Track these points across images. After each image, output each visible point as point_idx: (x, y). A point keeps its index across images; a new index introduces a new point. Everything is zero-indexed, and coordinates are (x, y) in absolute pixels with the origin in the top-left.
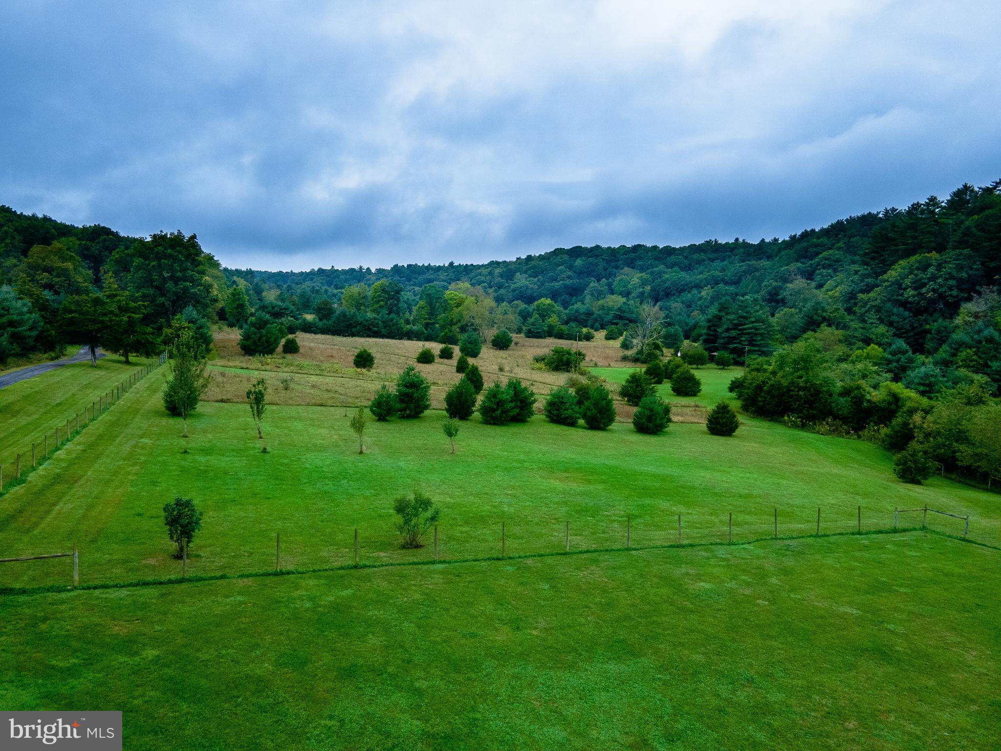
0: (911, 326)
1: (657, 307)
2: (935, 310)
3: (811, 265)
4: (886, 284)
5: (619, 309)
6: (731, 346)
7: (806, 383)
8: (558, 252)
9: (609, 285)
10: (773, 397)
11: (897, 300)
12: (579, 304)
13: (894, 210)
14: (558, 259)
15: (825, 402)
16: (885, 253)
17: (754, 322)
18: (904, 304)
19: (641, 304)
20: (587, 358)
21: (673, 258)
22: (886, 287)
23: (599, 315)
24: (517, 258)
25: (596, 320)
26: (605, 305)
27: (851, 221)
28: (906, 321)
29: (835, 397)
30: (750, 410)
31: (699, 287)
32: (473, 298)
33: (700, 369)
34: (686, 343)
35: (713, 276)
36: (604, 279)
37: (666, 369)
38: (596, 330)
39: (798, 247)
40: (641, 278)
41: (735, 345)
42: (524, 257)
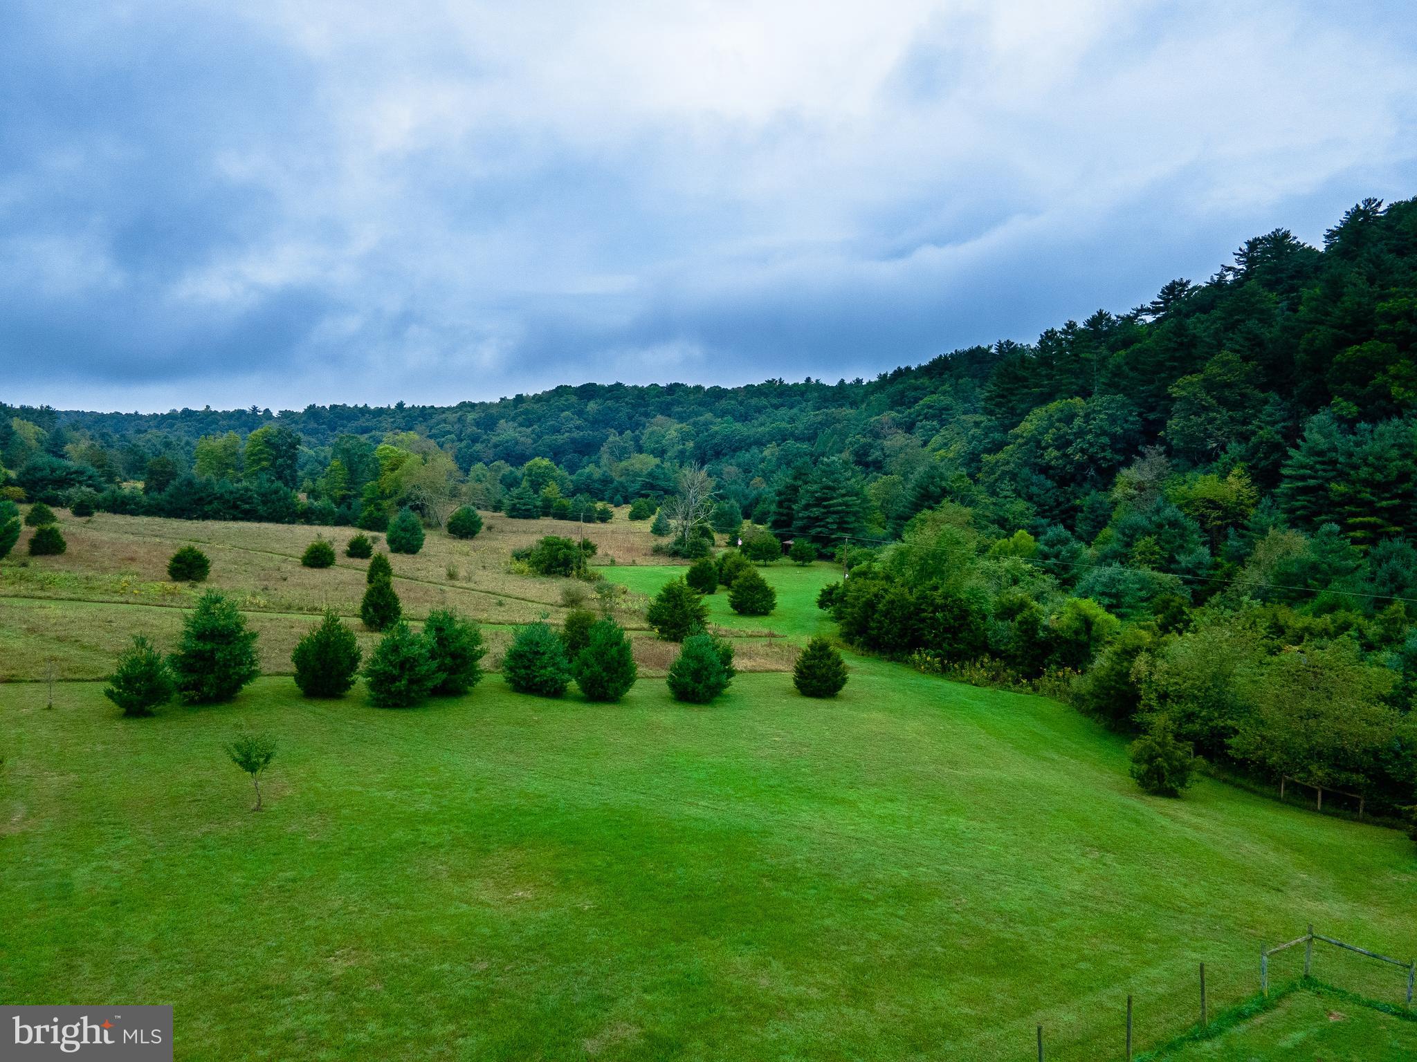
0: (1057, 500)
1: (703, 473)
2: (1085, 479)
3: (910, 414)
4: (1020, 441)
5: (650, 475)
6: (813, 532)
7: (945, 598)
8: (561, 391)
9: (636, 439)
10: (893, 621)
11: (1035, 464)
12: (592, 466)
13: (1009, 343)
14: (563, 401)
15: (976, 629)
16: (1013, 398)
17: (843, 496)
18: (1045, 470)
19: (681, 467)
20: (599, 552)
21: (723, 404)
22: (1020, 445)
23: (621, 483)
24: (502, 399)
25: (617, 491)
26: (630, 468)
27: (957, 357)
28: (1050, 494)
29: (990, 619)
30: (856, 643)
31: (760, 443)
32: (419, 457)
33: (769, 566)
34: (747, 525)
35: (780, 429)
36: (629, 431)
37: (721, 570)
38: (617, 506)
39: (891, 389)
40: (679, 431)
41: (819, 529)
42: (511, 397)
